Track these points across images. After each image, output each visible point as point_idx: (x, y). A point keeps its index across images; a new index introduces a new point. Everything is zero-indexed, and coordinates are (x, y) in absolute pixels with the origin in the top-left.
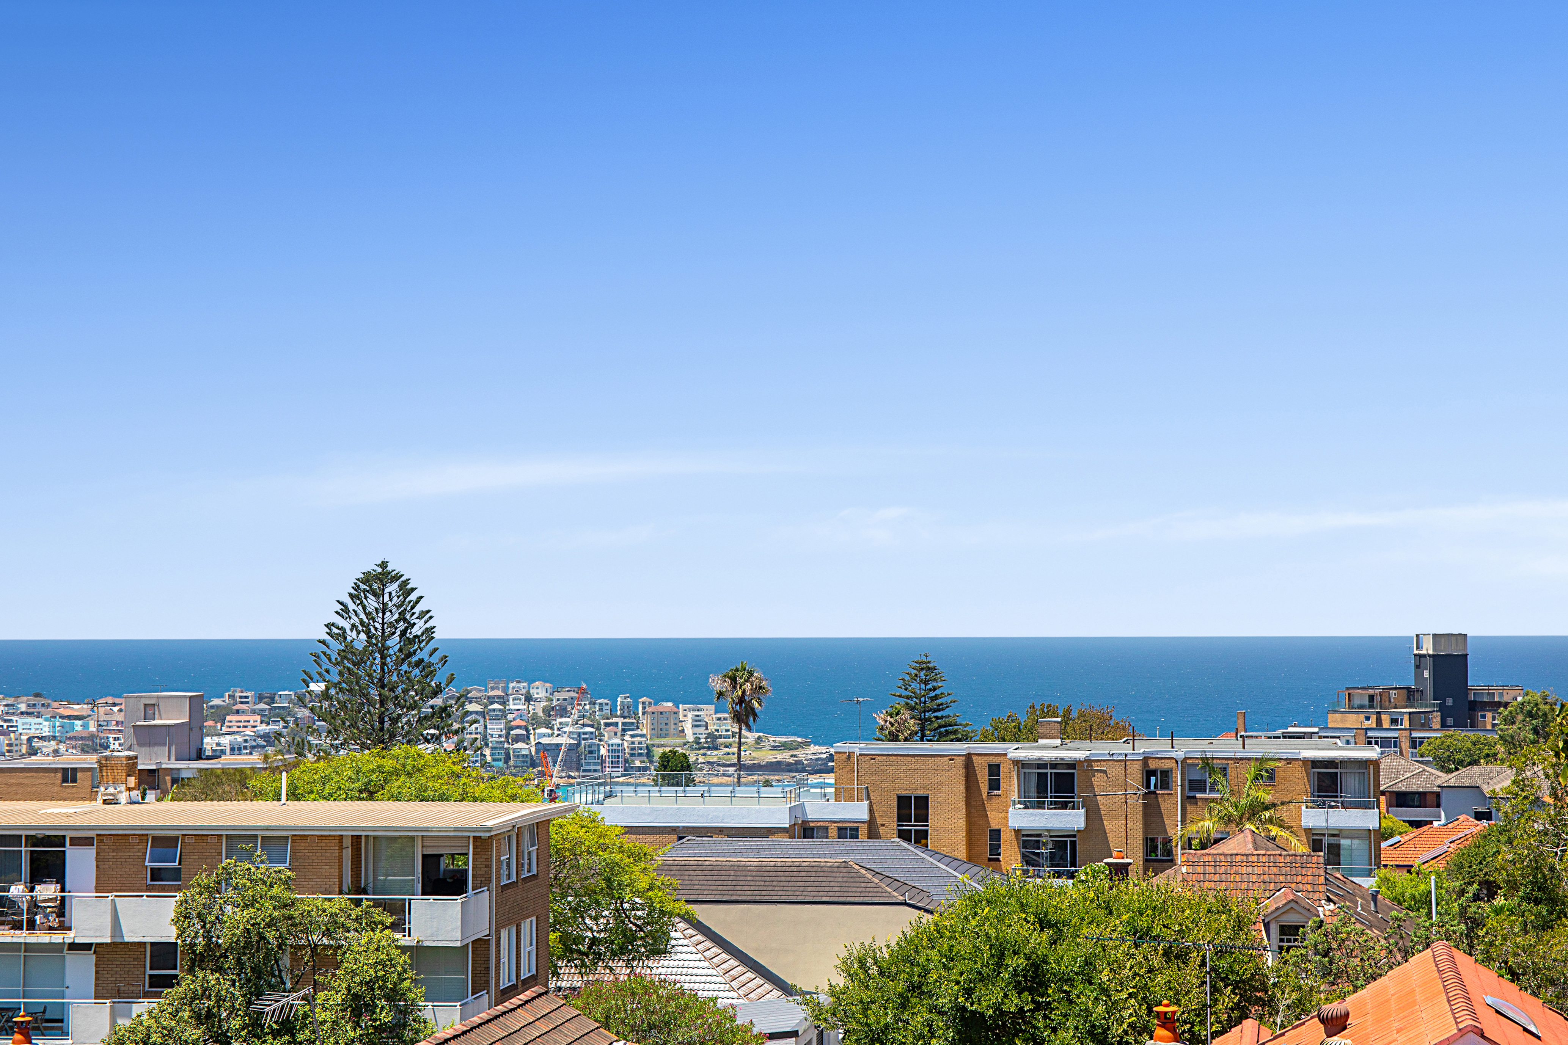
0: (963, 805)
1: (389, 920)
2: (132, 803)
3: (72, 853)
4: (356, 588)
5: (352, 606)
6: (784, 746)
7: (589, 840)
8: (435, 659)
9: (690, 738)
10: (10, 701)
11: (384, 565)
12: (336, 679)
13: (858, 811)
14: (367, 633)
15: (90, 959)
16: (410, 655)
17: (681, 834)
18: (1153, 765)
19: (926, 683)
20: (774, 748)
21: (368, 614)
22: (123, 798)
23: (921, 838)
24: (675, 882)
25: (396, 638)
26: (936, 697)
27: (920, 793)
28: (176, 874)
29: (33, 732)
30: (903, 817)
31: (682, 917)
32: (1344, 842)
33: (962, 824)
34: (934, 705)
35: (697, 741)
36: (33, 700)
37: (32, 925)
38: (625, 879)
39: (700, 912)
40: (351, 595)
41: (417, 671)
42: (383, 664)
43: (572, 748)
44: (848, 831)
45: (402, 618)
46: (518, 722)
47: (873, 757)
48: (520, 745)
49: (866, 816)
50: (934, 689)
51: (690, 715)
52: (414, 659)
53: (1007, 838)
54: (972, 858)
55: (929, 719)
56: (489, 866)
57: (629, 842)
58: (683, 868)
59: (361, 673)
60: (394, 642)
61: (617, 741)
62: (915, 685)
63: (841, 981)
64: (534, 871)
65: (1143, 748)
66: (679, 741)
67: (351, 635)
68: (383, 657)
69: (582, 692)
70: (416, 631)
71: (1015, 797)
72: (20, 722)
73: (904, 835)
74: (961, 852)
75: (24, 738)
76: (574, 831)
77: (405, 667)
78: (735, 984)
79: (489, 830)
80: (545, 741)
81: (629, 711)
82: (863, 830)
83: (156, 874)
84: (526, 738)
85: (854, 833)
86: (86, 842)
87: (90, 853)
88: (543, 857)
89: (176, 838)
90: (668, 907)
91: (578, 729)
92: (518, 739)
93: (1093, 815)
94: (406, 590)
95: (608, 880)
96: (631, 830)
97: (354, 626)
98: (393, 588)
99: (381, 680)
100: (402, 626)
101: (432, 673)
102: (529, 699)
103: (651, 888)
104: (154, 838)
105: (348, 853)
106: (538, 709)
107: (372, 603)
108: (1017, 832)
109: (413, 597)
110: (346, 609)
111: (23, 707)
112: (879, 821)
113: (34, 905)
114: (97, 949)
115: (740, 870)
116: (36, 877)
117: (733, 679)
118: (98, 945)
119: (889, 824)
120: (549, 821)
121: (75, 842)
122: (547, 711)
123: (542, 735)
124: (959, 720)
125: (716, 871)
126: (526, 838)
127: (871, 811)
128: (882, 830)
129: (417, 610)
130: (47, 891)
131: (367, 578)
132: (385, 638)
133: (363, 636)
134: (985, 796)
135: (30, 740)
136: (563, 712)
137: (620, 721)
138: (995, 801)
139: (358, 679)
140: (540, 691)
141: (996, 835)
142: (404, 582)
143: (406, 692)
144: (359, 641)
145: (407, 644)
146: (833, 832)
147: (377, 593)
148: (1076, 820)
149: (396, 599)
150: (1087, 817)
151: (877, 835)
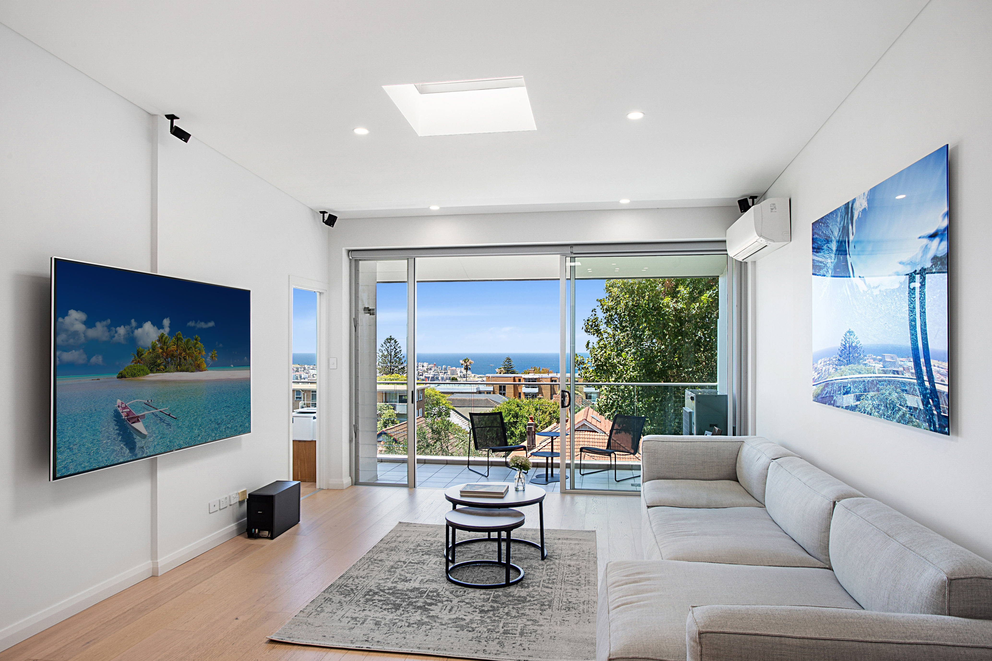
0: (513, 387)
1: (392, 408)
4: (385, 341)
5: (384, 345)
6: (481, 377)
7: (433, 393)
9: (459, 375)
10: (309, 366)
11: (391, 336)
12: (381, 361)
13: (491, 388)
14: (388, 351)
16: (396, 356)
17: (452, 393)
18: (553, 379)
20: (478, 378)
21: (387, 347)
23: (504, 394)
24: (451, 402)
25: (393, 352)
27: (504, 384)
29: (314, 373)
30: (500, 390)
31: (452, 409)
32: (592, 395)
33: (513, 391)
34: (510, 367)
35: (461, 376)
36: (314, 366)
38: (441, 401)
39: (455, 408)
41: (398, 359)
42: (391, 358)
43: (432, 377)
44: (489, 392)
45: (395, 347)
46: (421, 372)
47: (494, 377)
48: (421, 377)
49: (492, 390)
51: (459, 370)
53: (522, 394)
55: (508, 370)
57: (442, 395)
58: (453, 400)
59: (386, 359)
60: (393, 353)
61: (443, 376)
62: (506, 363)
65: (551, 375)
66: (457, 376)
67: (384, 352)
68: (391, 356)
69: (435, 365)
70: (398, 350)
71: (524, 386)
72: (311, 371)
73: (500, 394)
74: (512, 397)
75: (312, 375)
76: (430, 392)
77: (395, 358)
78: (464, 423)
80: (426, 376)
81: (446, 369)
82: (492, 392)
84: (422, 375)
85: (490, 393)
90: (449, 407)
91: (434, 373)
92: (420, 375)
94: (396, 342)
95: (437, 402)
96: (442, 393)
98: (393, 341)
99: (390, 361)
100: (395, 349)
101: (401, 360)
102: (423, 366)
103: (446, 403)
105: (384, 395)
106: (425, 369)
107: (388, 344)
108: (524, 393)
109: (397, 343)
111: (311, 368)
112: (495, 391)
115: (465, 400)
117: (465, 361)
119: (497, 391)
120: (424, 389)
122: (427, 369)
123: (426, 374)
124: (514, 370)
125: (460, 400)
126: (420, 392)
127: (494, 389)
129: (398, 346)
131: (387, 339)
132: (391, 352)
134: (518, 385)
135: (313, 375)
136: (431, 369)
137: (443, 371)
138: (520, 386)
139: (386, 361)
140: (425, 364)
141: (520, 394)
142: (395, 340)
143: (395, 364)
144: (386, 353)
145: (396, 354)
146: (486, 392)
147: (389, 343)
148: (536, 390)
149: (393, 344)
150: (539, 390)
151: (495, 394)
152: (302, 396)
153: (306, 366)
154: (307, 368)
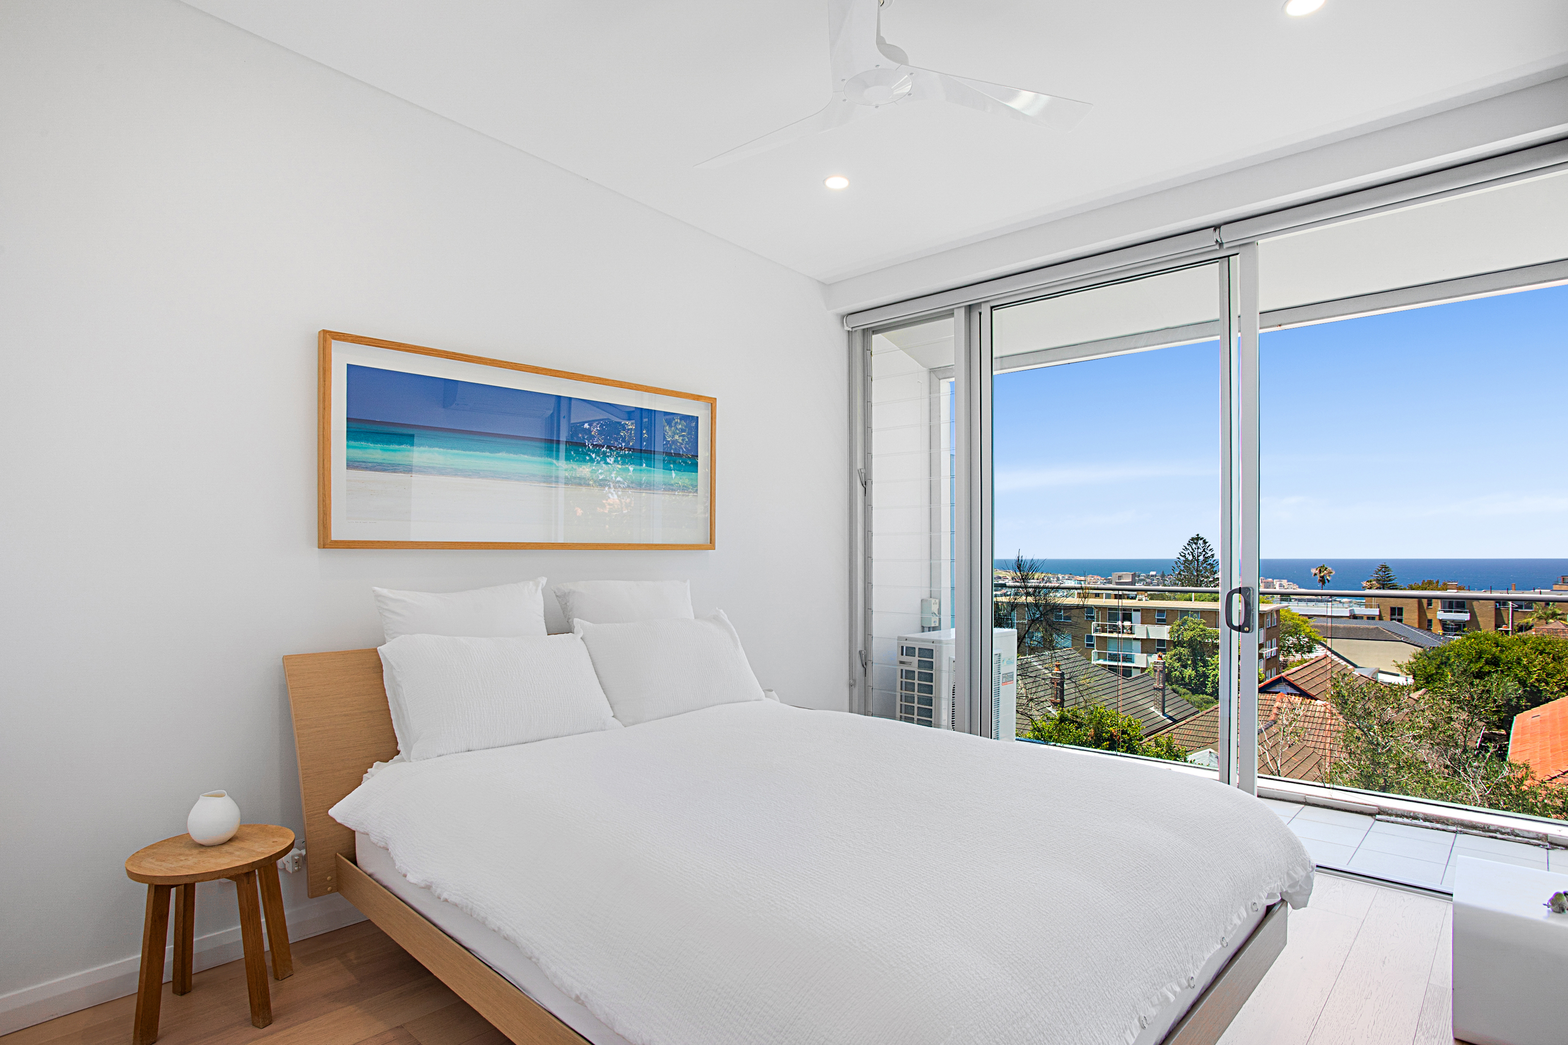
0: (1417, 611)
2: (1146, 600)
3: (1133, 613)
4: (1189, 542)
5: (1188, 547)
7: (1289, 616)
8: (1214, 563)
11: (1198, 535)
13: (1375, 612)
14: (1193, 555)
15: (1139, 643)
16: (1206, 562)
19: (1385, 572)
21: (1193, 549)
22: (1144, 599)
23: (1400, 621)
25: (1202, 557)
26: (1389, 577)
27: (1399, 606)
28: (1164, 620)
30: (1393, 614)
31: (1317, 642)
33: (1417, 617)
34: (1388, 579)
37: (1123, 632)
38: (1300, 629)
40: (1188, 544)
41: (1209, 567)
42: (1198, 564)
44: (1371, 618)
45: (1204, 550)
49: (1378, 614)
50: (1388, 574)
52: (1208, 563)
53: (1435, 621)
54: (1420, 627)
55: (1386, 584)
56: (1263, 622)
57: (1302, 618)
59: (1191, 567)
62: (1379, 573)
63: (1412, 660)
64: (1275, 624)
65: (1494, 594)
67: (1187, 556)
68: (1198, 562)
70: (1209, 555)
71: (1440, 609)
73: (1393, 619)
74: (1416, 626)
77: (1205, 565)
79: (1265, 611)
82: (1377, 618)
83: (1159, 620)
85: (1374, 619)
86: (1138, 610)
87: (1139, 614)
88: (1278, 620)
89: (1164, 610)
90: (1312, 638)
93: (1473, 615)
94: (1205, 542)
95: (1296, 629)
97: (1188, 553)
98: (1201, 542)
99: (1197, 569)
100: (1204, 553)
101: (1213, 567)
103: (1310, 632)
104: (1158, 610)
107: (1194, 546)
108: (1440, 620)
109: (1207, 545)
110: (1186, 548)
112: (1383, 615)
113: (1123, 626)
114: (1142, 640)
116: (1124, 620)
118: (1142, 639)
119: (1387, 616)
121: (1135, 610)
124: (1397, 584)
125: (1327, 628)
127: (1380, 612)
128: (1384, 618)
129: (1209, 548)
130: (1127, 623)
131: (1193, 539)
132: (1198, 556)
133: (1191, 556)
134: (1425, 607)
138: (1430, 611)
139: (1190, 568)
141: (1430, 621)
142: (1205, 540)
143: (1205, 573)
144: (1190, 558)
145: (1206, 559)
146: (1365, 618)
147: (1196, 544)
148: (1466, 617)
149: (1202, 545)
150: (1471, 616)
151: (1382, 620)
152: (1095, 614)
153: (1060, 576)
154: (1061, 578)
